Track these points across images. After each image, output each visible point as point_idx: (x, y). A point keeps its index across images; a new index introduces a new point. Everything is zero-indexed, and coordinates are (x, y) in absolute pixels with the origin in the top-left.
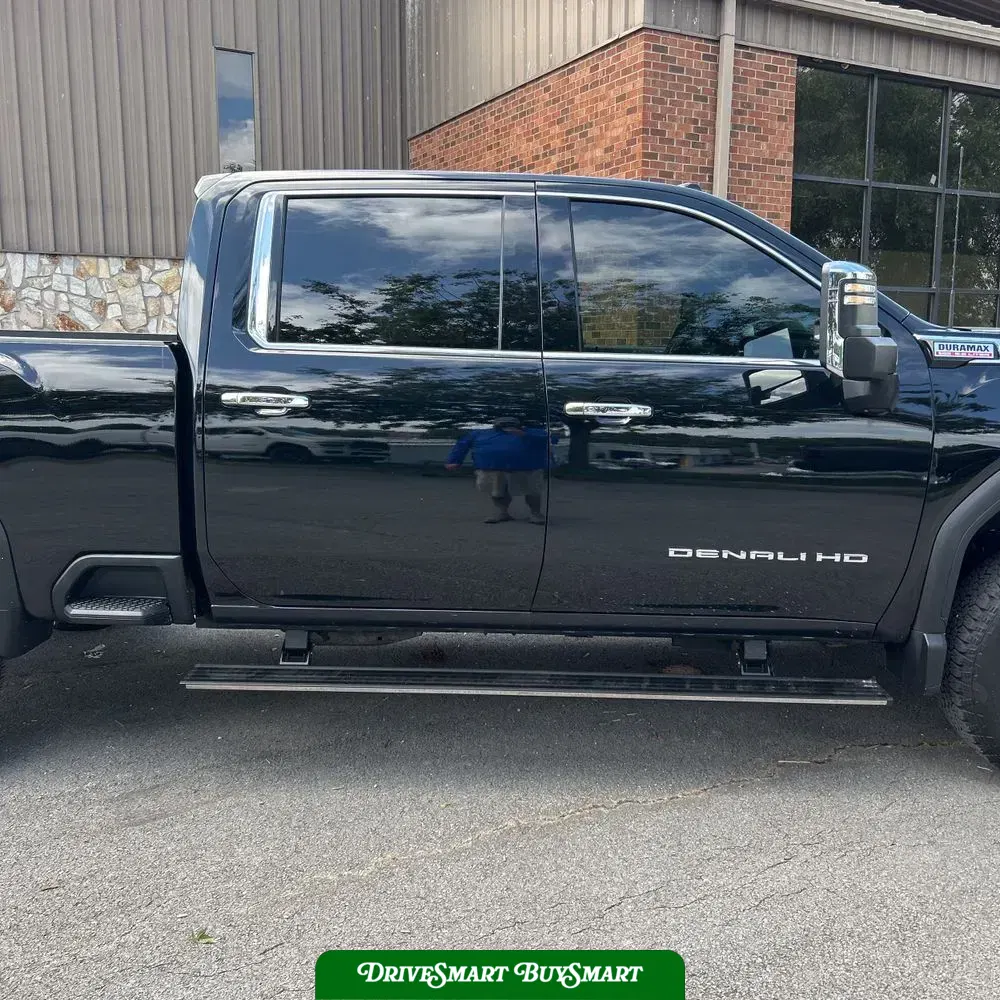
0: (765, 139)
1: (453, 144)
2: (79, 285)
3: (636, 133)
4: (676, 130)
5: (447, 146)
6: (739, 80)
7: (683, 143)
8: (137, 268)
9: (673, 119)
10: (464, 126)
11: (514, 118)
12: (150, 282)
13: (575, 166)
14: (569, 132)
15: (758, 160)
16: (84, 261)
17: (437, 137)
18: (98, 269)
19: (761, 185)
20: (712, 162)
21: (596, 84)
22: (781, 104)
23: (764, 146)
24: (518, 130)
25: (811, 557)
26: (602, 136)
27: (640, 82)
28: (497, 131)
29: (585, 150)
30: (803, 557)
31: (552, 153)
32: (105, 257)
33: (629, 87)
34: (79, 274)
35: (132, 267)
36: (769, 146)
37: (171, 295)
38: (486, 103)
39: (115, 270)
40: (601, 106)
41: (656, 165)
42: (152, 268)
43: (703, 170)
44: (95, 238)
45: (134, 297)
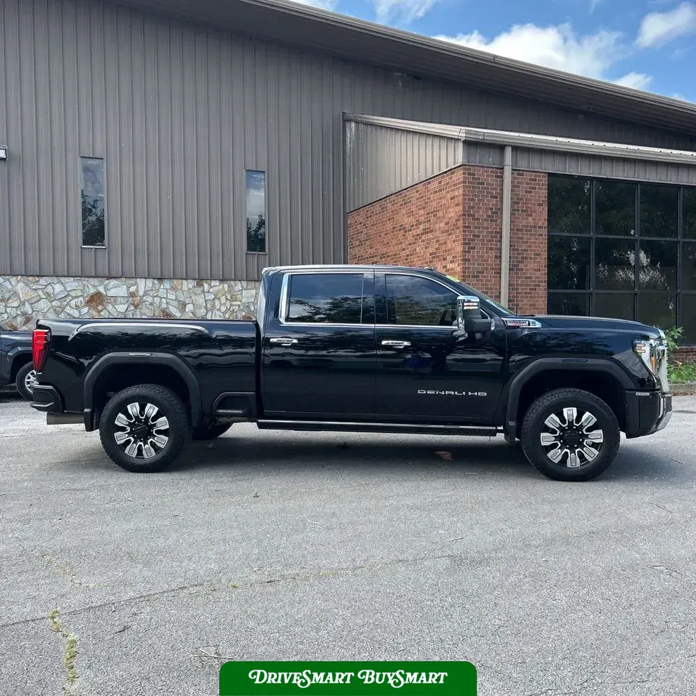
0: (531, 215)
1: (371, 216)
2: (172, 294)
3: (460, 216)
4: (481, 214)
5: (367, 218)
6: (514, 187)
7: (486, 220)
8: (202, 285)
9: (479, 208)
10: (377, 208)
11: (401, 205)
12: (209, 292)
13: (431, 231)
14: (428, 214)
15: (527, 226)
16: (175, 282)
17: (362, 212)
18: (182, 286)
19: (529, 239)
20: (501, 229)
21: (440, 190)
22: (539, 197)
23: (530, 218)
24: (404, 211)
25: (467, 393)
26: (444, 217)
27: (461, 191)
28: (393, 211)
29: (436, 223)
30: (464, 393)
31: (420, 224)
32: (186, 279)
33: (457, 193)
34: (173, 288)
35: (200, 285)
36: (533, 219)
37: (219, 299)
38: (386, 197)
39: (191, 286)
40: (444, 202)
41: (471, 231)
42: (210, 285)
43: (496, 233)
44: (181, 270)
45: (201, 300)
